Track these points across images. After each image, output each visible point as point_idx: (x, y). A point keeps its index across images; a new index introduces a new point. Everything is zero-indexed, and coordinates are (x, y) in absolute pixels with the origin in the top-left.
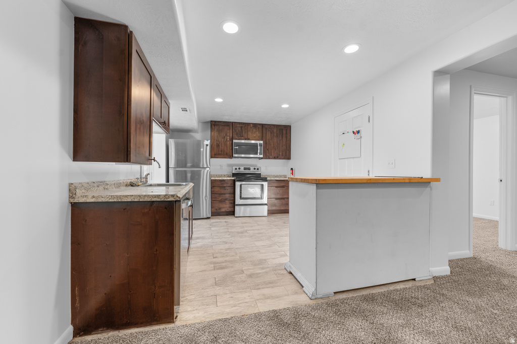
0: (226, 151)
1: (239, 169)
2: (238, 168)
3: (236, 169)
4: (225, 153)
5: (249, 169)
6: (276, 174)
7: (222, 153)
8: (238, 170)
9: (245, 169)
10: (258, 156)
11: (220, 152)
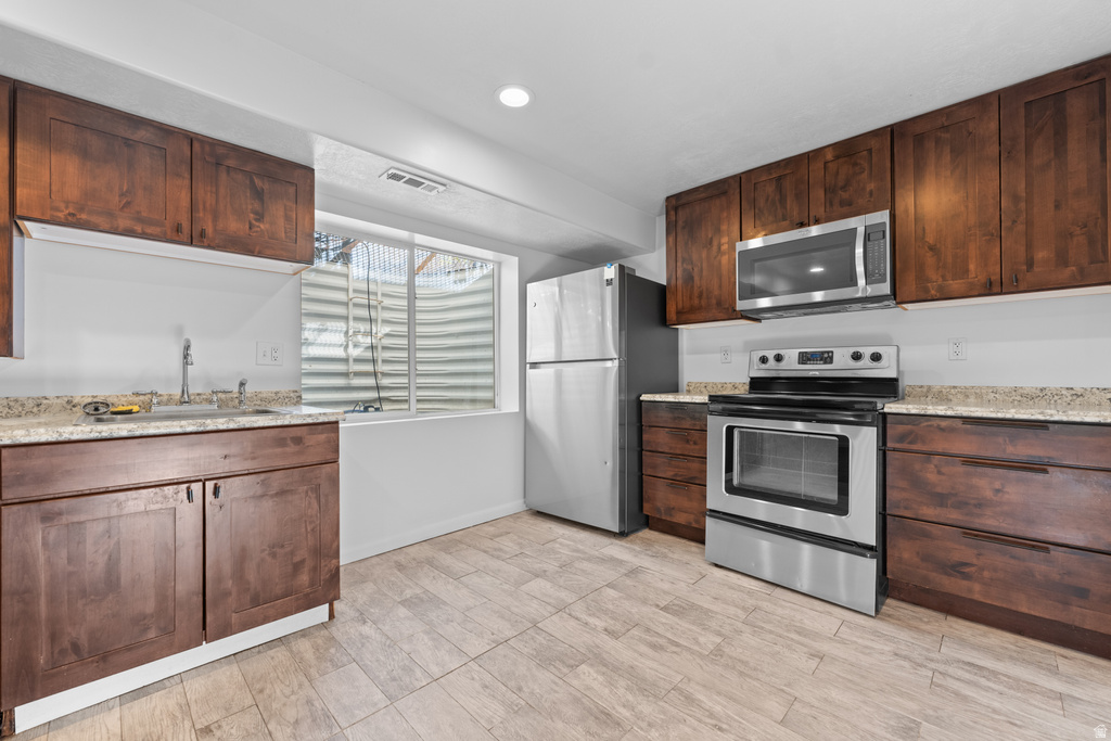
0: (716, 292)
1: (779, 358)
2: (770, 355)
3: (764, 360)
4: (714, 301)
5: (827, 358)
6: (1031, 382)
7: (703, 303)
8: (772, 363)
9: (804, 358)
10: (862, 287)
11: (696, 302)
